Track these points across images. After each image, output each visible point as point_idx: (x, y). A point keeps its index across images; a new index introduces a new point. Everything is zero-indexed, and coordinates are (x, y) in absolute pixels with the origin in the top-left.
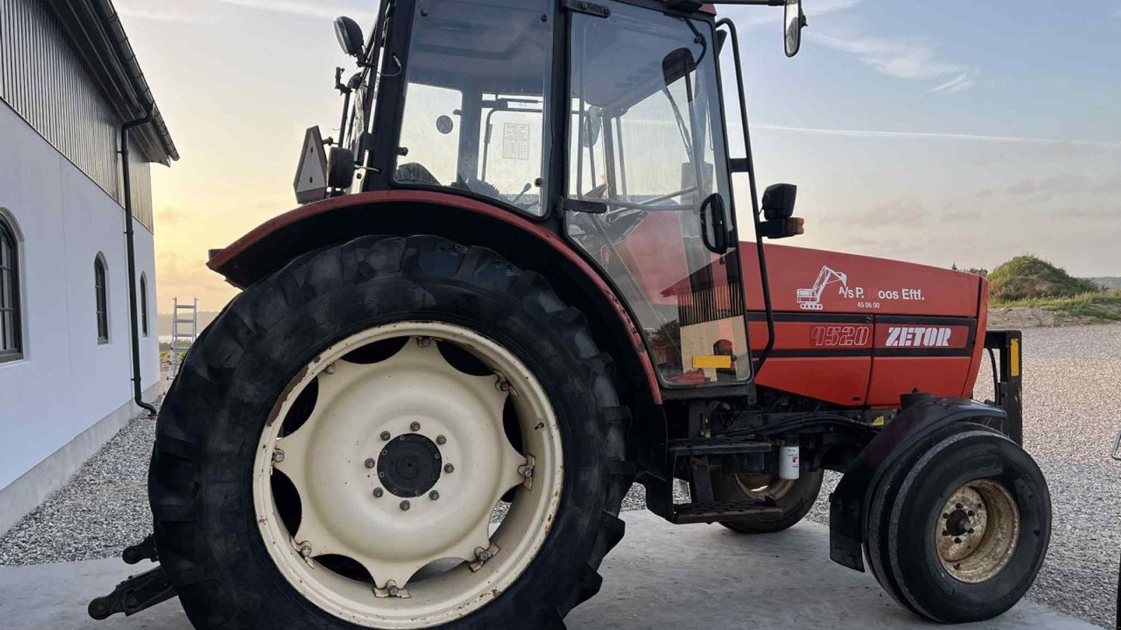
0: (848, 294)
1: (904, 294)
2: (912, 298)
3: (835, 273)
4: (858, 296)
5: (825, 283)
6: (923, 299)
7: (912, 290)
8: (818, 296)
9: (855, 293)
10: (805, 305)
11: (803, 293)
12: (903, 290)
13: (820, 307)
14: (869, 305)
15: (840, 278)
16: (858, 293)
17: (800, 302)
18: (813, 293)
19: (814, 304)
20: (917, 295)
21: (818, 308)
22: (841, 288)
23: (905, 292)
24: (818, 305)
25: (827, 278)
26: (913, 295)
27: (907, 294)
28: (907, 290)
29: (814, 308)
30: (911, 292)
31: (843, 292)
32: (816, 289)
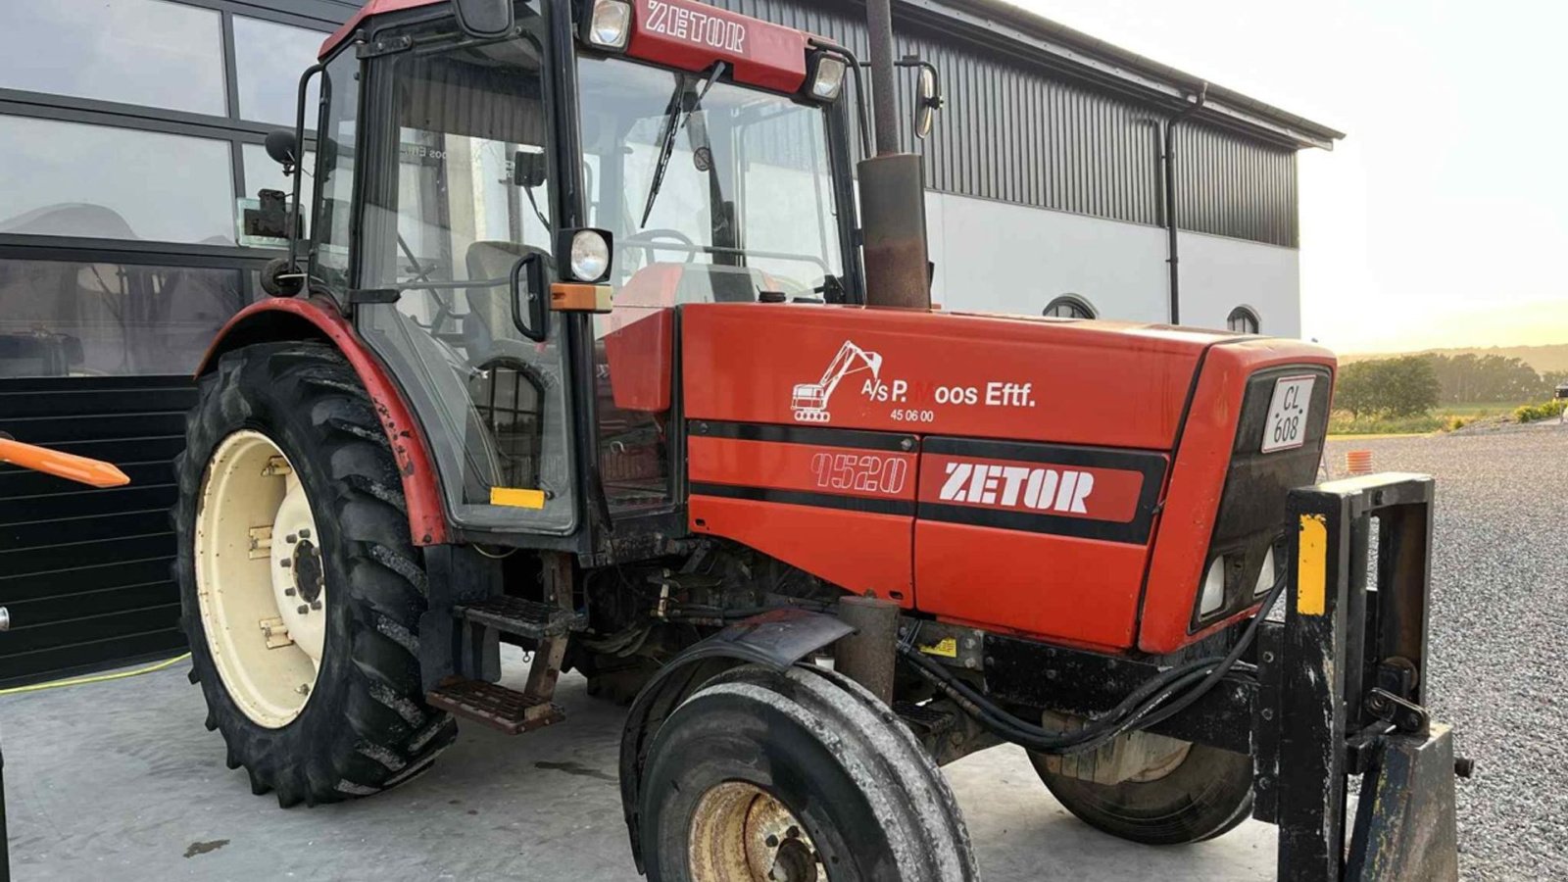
0: (877, 393)
1: (990, 393)
2: (1005, 402)
3: (863, 355)
4: (894, 398)
5: (841, 373)
6: (1032, 404)
7: (1009, 385)
8: (825, 399)
9: (890, 393)
10: (802, 413)
11: (803, 391)
12: (991, 385)
13: (825, 417)
14: (912, 415)
15: (870, 363)
16: (896, 392)
17: (796, 407)
18: (819, 392)
19: (816, 411)
20: (1020, 396)
21: (822, 420)
22: (868, 382)
23: (994, 389)
24: (822, 414)
25: (846, 365)
26: (1011, 395)
27: (998, 393)
28: (999, 385)
29: (815, 419)
30: (1007, 390)
31: (870, 389)
32: (824, 385)
